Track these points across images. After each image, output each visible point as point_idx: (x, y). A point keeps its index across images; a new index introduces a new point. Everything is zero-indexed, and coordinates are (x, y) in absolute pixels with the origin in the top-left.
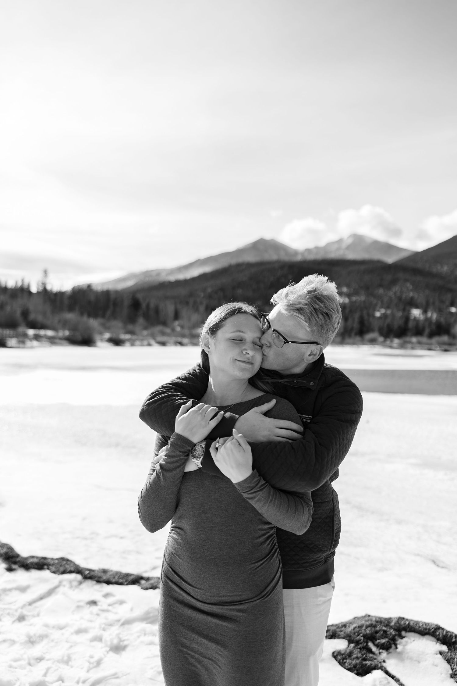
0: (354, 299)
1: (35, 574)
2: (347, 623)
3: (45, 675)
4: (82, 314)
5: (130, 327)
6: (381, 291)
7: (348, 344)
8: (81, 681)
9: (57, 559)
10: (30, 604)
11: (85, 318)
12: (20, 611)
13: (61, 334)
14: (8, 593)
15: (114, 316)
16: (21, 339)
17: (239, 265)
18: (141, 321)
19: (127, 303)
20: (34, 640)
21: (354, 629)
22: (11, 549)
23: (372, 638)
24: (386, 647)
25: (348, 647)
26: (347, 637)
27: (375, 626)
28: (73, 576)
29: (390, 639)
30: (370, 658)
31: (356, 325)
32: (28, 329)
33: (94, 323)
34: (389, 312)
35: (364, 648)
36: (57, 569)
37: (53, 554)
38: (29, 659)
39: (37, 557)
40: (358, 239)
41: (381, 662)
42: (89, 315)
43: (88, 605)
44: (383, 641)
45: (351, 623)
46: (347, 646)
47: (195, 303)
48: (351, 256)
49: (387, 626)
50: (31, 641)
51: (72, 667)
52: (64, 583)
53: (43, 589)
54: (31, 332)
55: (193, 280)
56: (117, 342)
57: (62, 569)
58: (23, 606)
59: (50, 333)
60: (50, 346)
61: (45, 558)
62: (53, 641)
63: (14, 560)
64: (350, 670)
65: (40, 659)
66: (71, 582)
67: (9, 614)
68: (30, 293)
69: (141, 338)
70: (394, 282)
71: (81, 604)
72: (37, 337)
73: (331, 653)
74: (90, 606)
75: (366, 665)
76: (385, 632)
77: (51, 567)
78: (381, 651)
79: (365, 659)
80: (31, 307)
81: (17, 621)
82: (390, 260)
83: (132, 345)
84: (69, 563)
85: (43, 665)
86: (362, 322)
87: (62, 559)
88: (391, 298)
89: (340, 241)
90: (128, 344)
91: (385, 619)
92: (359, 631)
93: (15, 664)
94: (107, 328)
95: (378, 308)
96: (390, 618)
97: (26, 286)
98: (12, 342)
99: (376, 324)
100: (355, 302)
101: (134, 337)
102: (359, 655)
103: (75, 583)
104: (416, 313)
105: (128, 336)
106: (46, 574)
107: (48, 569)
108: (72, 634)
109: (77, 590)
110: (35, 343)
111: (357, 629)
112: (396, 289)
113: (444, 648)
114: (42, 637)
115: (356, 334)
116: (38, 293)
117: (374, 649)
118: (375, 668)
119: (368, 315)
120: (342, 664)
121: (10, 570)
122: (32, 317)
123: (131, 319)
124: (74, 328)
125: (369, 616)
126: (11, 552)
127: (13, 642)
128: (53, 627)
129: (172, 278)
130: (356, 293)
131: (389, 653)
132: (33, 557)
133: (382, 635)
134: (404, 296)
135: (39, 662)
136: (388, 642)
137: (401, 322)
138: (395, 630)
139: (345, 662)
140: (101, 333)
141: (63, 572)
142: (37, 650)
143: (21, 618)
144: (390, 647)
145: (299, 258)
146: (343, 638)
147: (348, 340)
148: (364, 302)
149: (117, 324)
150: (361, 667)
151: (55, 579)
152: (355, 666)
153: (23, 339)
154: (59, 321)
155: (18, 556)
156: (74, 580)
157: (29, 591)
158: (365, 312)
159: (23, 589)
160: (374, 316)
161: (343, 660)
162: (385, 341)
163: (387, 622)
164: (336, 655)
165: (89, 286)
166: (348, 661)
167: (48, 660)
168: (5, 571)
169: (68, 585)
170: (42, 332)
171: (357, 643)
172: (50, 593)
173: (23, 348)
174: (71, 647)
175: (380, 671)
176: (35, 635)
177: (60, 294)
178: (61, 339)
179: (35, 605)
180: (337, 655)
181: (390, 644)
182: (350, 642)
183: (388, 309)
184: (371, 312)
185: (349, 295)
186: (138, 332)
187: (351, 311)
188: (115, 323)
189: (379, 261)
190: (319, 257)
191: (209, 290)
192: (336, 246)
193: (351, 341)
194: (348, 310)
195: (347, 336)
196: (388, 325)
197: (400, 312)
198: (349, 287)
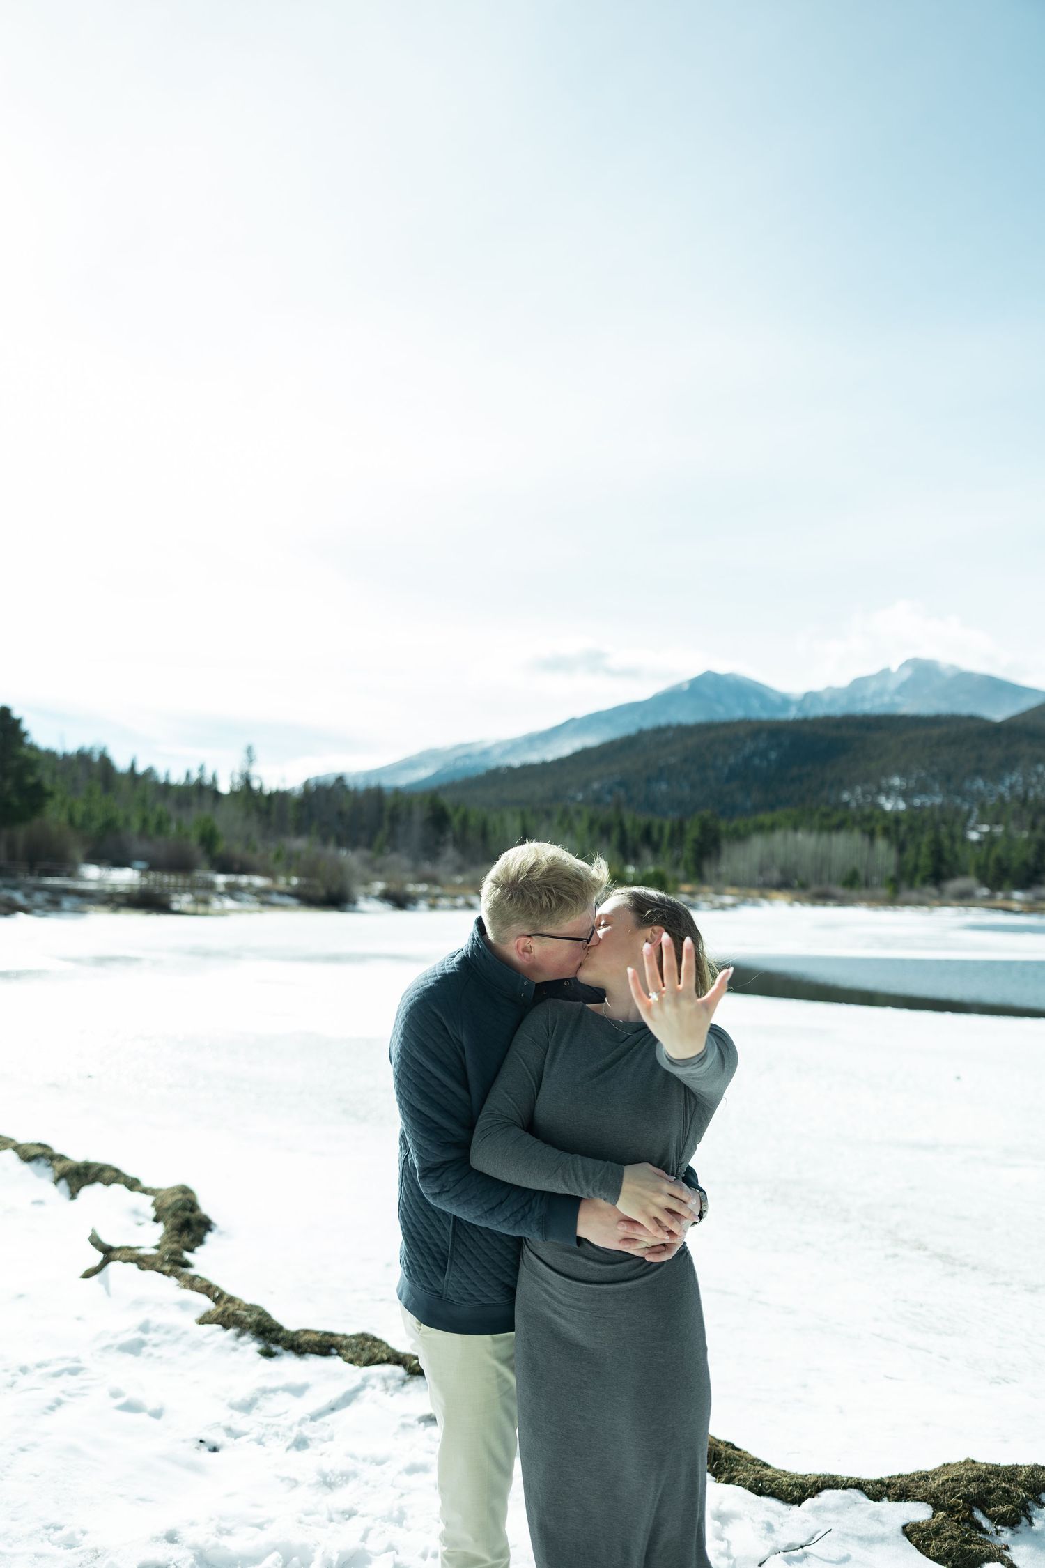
0: (917, 802)
1: (314, 1363)
2: (930, 1473)
3: (364, 1539)
4: (325, 841)
5: (427, 868)
6: (979, 783)
7: (907, 903)
8: (430, 1554)
9: (353, 1337)
10: (314, 1418)
11: (331, 850)
12: (296, 1429)
13: (282, 882)
14: (271, 1395)
15: (393, 843)
16: (201, 894)
17: (659, 731)
18: (450, 853)
19: (419, 815)
20: (332, 1480)
21: (943, 1484)
22: (264, 1314)
23: (980, 1502)
24: (1011, 1521)
25: (933, 1517)
26: (930, 1498)
27: (986, 1481)
28: (388, 1369)
29: (1016, 1506)
30: (977, 1540)
31: (925, 861)
32: (215, 874)
33: (350, 858)
34: (999, 830)
35: (964, 1520)
36: (356, 1355)
37: (346, 1327)
38: (330, 1514)
39: (317, 1333)
40: (923, 671)
41: (1000, 1549)
42: (340, 843)
43: (423, 1424)
44: (1003, 1509)
45: (936, 1473)
46: (931, 1516)
47: (565, 812)
48: (909, 706)
49: (1010, 1481)
50: (328, 1483)
51: (409, 1530)
52: (373, 1382)
53: (334, 1391)
54: (221, 879)
55: (561, 763)
56: (400, 901)
57: (366, 1356)
58: (302, 1422)
59: (259, 881)
60: (260, 912)
61: (332, 1335)
62: (367, 1483)
63: (273, 1335)
64: (937, 1559)
65: (349, 1514)
66: (384, 1380)
67: (277, 1434)
68: (217, 795)
69: (448, 891)
70: (1008, 764)
71: (412, 1421)
72: (232, 891)
73: (900, 1528)
74: (426, 1426)
75: (971, 1551)
76: (1006, 1491)
77: (343, 1351)
78: (999, 1528)
79: (968, 1542)
80: (220, 826)
81: (294, 1448)
82: (998, 714)
83: (433, 907)
84: (376, 1344)
85: (356, 1524)
86: (938, 853)
87: (364, 1337)
88: (1001, 798)
89: (885, 673)
90: (423, 905)
91: (1006, 1468)
92: (954, 1488)
93: (307, 1519)
94: (379, 871)
95: (972, 822)
96: (1017, 1466)
97: (208, 780)
98: (183, 901)
99: (969, 859)
100: (922, 808)
101: (437, 890)
102: (956, 1533)
103: (392, 1383)
105: (423, 888)
106: (335, 1363)
107: (339, 1354)
108: (400, 1473)
109: (397, 1395)
110: (229, 903)
111: (951, 1485)
112: (1014, 778)
114: (347, 1476)
115: (924, 881)
116: (233, 794)
117: (986, 1523)
118: (990, 1558)
119: (952, 838)
120: (922, 1547)
121: (267, 1354)
122: (221, 847)
123: (431, 851)
124: (309, 872)
125: (974, 1462)
126: (267, 1321)
127: (295, 1483)
128: (364, 1460)
129: (515, 761)
130: (923, 789)
131: (1016, 1533)
132: (307, 1331)
133: (1001, 1498)
134: (1031, 795)
135: (347, 1519)
136: (1013, 1510)
137: (1029, 854)
138: (1026, 1489)
139: (929, 1545)
140: (366, 883)
141: (370, 1362)
142: (342, 1498)
143: (301, 1443)
144: (1019, 1522)
145: (792, 714)
146: (923, 1500)
147: (906, 894)
148: (941, 807)
149: (400, 861)
150: (961, 1556)
151: (353, 1374)
152: (949, 1554)
153: (204, 896)
154: (278, 856)
155: (280, 1329)
156: (392, 1377)
157: (308, 1394)
158: (944, 830)
159: (298, 1391)
160: (964, 840)
161: (924, 1542)
162: (991, 897)
163: (1011, 1473)
164: (910, 1531)
165: (340, 779)
166: (934, 1542)
167: (363, 1516)
168: (259, 1356)
169: (380, 1386)
170: (243, 880)
171: (952, 1510)
172: (348, 1398)
173: (205, 914)
174: (402, 1495)
175: (998, 1564)
176: (332, 1471)
177: (280, 798)
178: (281, 893)
179: (321, 1420)
180: (912, 1531)
181: (1018, 1516)
182: (937, 1507)
183: (997, 823)
184: (957, 830)
185: (905, 794)
186: (443, 878)
187: (911, 829)
188: (393, 858)
189: (971, 718)
190: (837, 710)
191: (596, 786)
192: (874, 686)
193: (914, 895)
194: (903, 828)
195: (904, 885)
196: (999, 861)
197: (1022, 828)
198: (904, 774)
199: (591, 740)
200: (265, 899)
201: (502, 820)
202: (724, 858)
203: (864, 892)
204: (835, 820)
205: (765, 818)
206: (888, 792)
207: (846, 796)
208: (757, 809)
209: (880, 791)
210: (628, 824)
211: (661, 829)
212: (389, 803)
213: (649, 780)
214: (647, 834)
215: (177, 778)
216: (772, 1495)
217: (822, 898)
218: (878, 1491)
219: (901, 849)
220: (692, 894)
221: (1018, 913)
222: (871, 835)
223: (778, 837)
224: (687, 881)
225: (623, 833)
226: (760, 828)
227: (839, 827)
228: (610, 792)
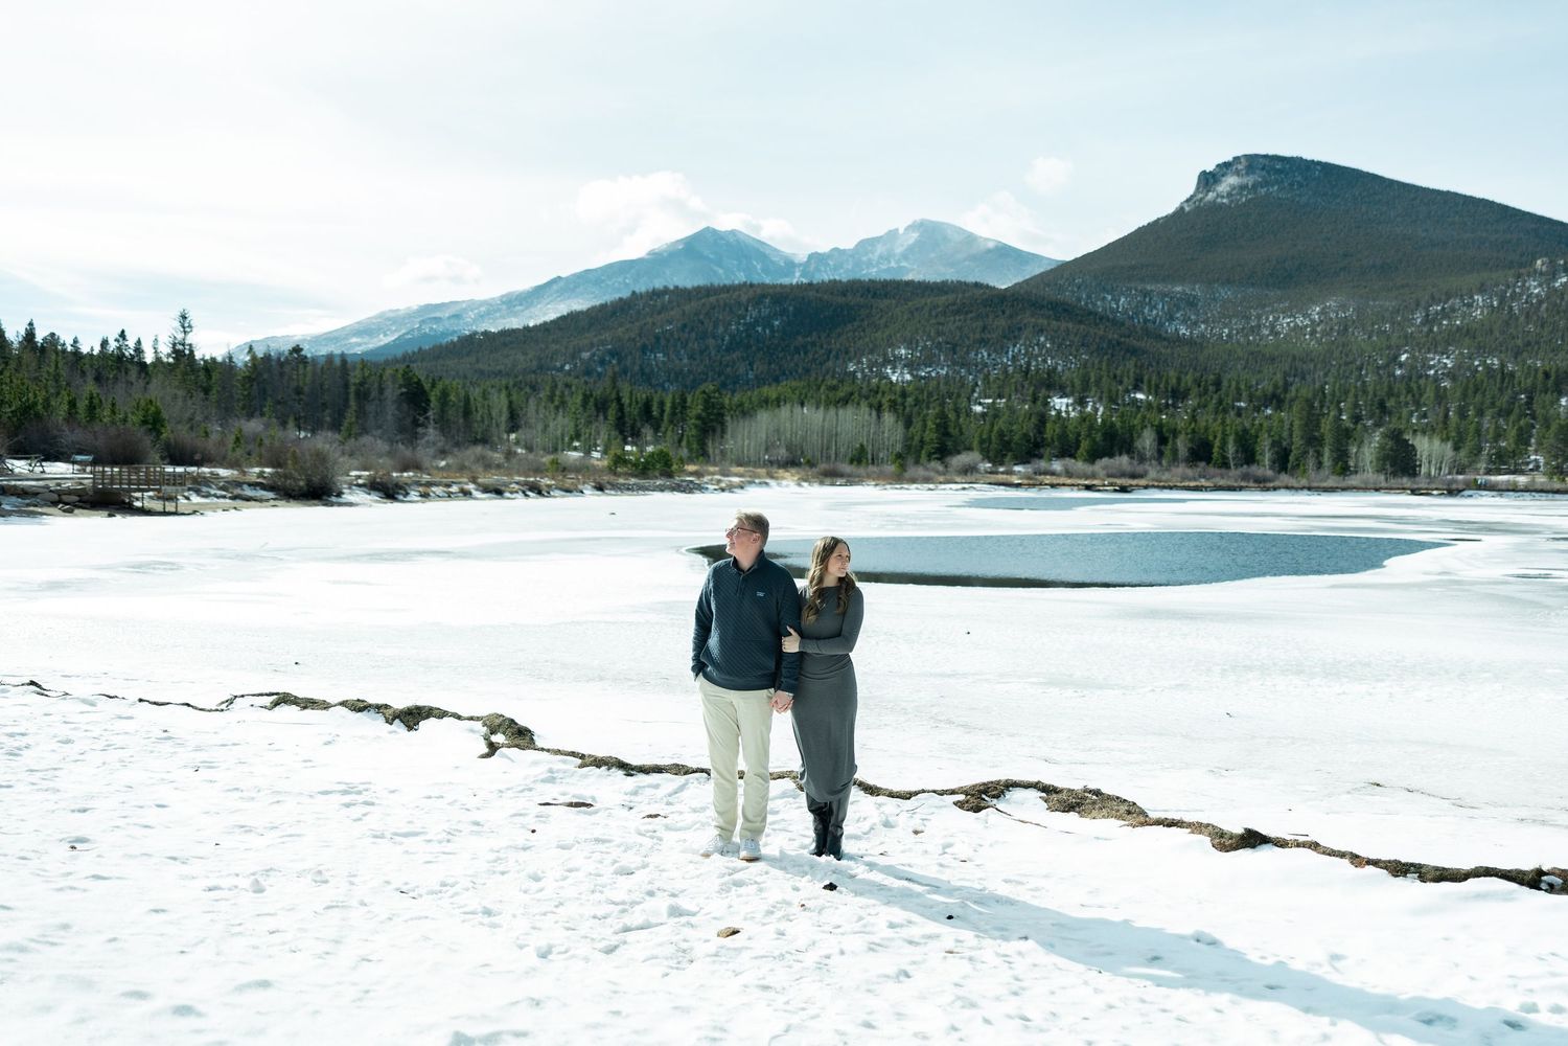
0: (922, 373)
2: (964, 785)
5: (408, 453)
6: (983, 354)
7: (913, 481)
9: (670, 766)
11: (291, 433)
13: (251, 473)
15: (363, 425)
16: (163, 489)
17: (655, 294)
18: (432, 433)
19: (392, 392)
22: (613, 760)
23: (982, 792)
24: (997, 797)
26: (964, 793)
29: (999, 792)
30: (983, 803)
31: (931, 435)
34: (1001, 403)
35: (977, 798)
36: (676, 772)
40: (930, 234)
41: (992, 805)
44: (993, 793)
45: (968, 787)
46: (964, 799)
47: (554, 386)
48: (915, 272)
55: (545, 328)
56: (389, 491)
59: (223, 473)
63: (628, 767)
64: (967, 810)
69: (437, 477)
70: (1012, 334)
73: (952, 803)
75: (980, 807)
76: (994, 788)
78: (992, 799)
79: (979, 804)
80: (161, 406)
82: (1003, 283)
83: (425, 497)
86: (943, 428)
88: (1004, 369)
89: (892, 235)
90: (414, 495)
92: (973, 789)
94: (354, 457)
95: (975, 395)
97: (130, 349)
99: (972, 431)
100: (928, 378)
101: (424, 478)
102: (974, 802)
104: (1060, 403)
105: (408, 475)
113: (1044, 795)
115: (929, 457)
116: (163, 364)
117: (987, 798)
118: (988, 808)
119: (957, 411)
120: (961, 808)
121: (629, 775)
122: (172, 433)
124: (280, 460)
130: (929, 360)
131: (998, 800)
132: (644, 765)
133: (992, 790)
134: (1033, 367)
137: (1029, 427)
138: (1003, 787)
139: (963, 807)
140: (347, 471)
145: (796, 278)
146: (961, 794)
147: (913, 471)
148: (946, 379)
149: (373, 444)
150: (976, 809)
152: (971, 808)
153: (167, 491)
154: (237, 442)
158: (948, 403)
160: (969, 412)
161: (961, 806)
162: (993, 473)
163: (997, 782)
164: (957, 804)
165: (296, 349)
166: (965, 806)
168: (626, 776)
171: (972, 796)
175: (991, 810)
178: (255, 486)
181: (999, 795)
182: (967, 795)
183: (1000, 397)
184: (963, 403)
185: (911, 365)
186: (426, 462)
187: (917, 402)
188: (366, 439)
189: (977, 285)
190: (843, 275)
191: (586, 355)
192: (880, 249)
193: (920, 472)
194: (910, 400)
195: (910, 460)
196: (1001, 434)
197: (1024, 401)
198: (910, 344)
199: (580, 304)
200: (236, 493)
201: (485, 395)
202: (728, 436)
203: (872, 468)
204: (841, 394)
205: (771, 392)
206: (894, 362)
207: (852, 367)
208: (761, 381)
209: (887, 362)
210: (626, 401)
211: (662, 404)
212: (355, 377)
213: (644, 349)
214: (647, 408)
215: (89, 345)
216: (897, 797)
217: (831, 476)
218: (942, 793)
219: (908, 424)
220: (697, 474)
221: (1018, 486)
222: (879, 409)
223: (785, 411)
224: (691, 460)
225: (621, 408)
226: (765, 403)
227: (845, 401)
228: (602, 362)
